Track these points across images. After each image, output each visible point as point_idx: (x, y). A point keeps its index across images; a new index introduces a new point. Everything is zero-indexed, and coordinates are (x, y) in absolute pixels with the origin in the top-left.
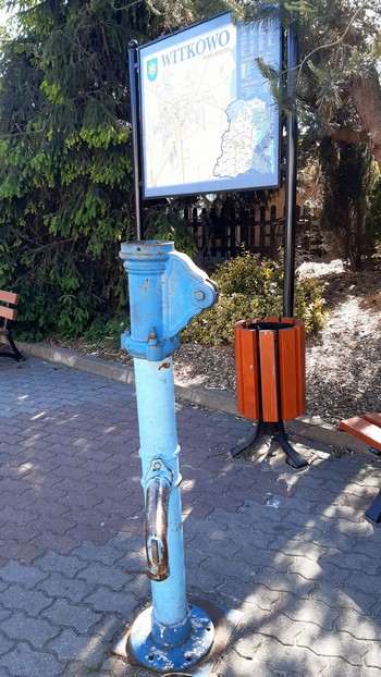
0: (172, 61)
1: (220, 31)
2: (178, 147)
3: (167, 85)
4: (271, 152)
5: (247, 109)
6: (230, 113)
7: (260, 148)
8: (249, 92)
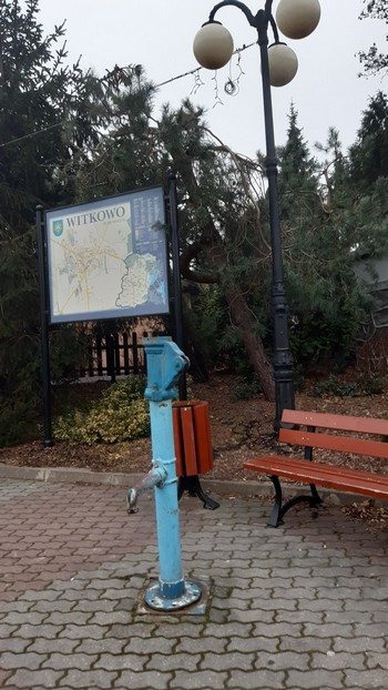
0: (76, 223)
1: (117, 206)
2: (83, 285)
3: (72, 239)
4: (162, 289)
5: (142, 261)
6: (128, 263)
7: (153, 287)
8: (142, 249)
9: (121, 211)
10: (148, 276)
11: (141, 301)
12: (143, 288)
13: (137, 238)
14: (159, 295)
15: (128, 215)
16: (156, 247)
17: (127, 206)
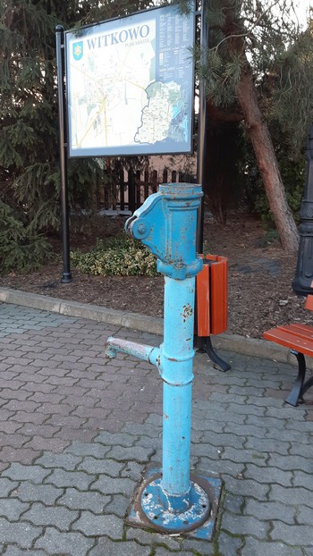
0: (97, 45)
2: (102, 117)
3: (92, 64)
4: (186, 125)
5: (166, 90)
6: (149, 92)
7: (175, 122)
8: (166, 76)
9: (145, 30)
10: (171, 109)
11: (161, 138)
12: (164, 122)
13: (161, 63)
14: (182, 131)
15: (152, 35)
16: (181, 74)
17: (152, 24)
